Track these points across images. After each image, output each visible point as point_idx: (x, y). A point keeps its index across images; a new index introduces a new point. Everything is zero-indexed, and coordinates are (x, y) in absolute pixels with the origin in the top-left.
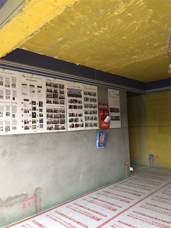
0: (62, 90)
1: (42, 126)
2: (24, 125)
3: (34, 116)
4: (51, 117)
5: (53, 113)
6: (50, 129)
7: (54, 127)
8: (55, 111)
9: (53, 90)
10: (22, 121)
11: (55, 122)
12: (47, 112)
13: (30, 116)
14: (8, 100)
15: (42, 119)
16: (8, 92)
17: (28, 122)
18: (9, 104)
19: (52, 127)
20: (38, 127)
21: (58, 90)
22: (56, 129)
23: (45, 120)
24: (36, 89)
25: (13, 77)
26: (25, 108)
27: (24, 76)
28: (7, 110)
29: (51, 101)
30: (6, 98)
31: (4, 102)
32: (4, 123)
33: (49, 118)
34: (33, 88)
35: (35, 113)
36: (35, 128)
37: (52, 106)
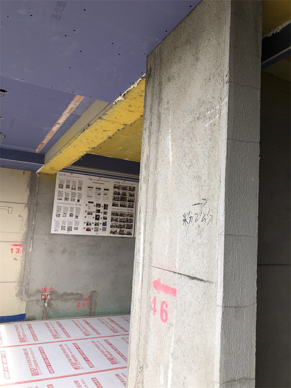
0: (132, 192)
1: (104, 229)
2: (86, 227)
3: (97, 218)
4: (116, 220)
5: (119, 217)
6: (114, 233)
7: (118, 231)
8: (122, 215)
9: (121, 193)
10: (85, 223)
11: (120, 227)
12: (112, 215)
13: (93, 218)
14: (73, 202)
15: (106, 222)
16: (74, 194)
17: (90, 224)
18: (73, 206)
19: (116, 232)
20: (100, 229)
21: (128, 193)
22: (120, 234)
23: (109, 223)
24: (102, 191)
25: (79, 181)
26: (89, 210)
27: (91, 179)
28: (71, 211)
29: (117, 204)
30: (71, 200)
31: (69, 204)
32: (67, 223)
33: (113, 222)
34: (100, 191)
35: (99, 215)
36: (97, 231)
37: (118, 209)
